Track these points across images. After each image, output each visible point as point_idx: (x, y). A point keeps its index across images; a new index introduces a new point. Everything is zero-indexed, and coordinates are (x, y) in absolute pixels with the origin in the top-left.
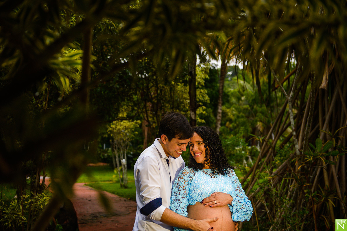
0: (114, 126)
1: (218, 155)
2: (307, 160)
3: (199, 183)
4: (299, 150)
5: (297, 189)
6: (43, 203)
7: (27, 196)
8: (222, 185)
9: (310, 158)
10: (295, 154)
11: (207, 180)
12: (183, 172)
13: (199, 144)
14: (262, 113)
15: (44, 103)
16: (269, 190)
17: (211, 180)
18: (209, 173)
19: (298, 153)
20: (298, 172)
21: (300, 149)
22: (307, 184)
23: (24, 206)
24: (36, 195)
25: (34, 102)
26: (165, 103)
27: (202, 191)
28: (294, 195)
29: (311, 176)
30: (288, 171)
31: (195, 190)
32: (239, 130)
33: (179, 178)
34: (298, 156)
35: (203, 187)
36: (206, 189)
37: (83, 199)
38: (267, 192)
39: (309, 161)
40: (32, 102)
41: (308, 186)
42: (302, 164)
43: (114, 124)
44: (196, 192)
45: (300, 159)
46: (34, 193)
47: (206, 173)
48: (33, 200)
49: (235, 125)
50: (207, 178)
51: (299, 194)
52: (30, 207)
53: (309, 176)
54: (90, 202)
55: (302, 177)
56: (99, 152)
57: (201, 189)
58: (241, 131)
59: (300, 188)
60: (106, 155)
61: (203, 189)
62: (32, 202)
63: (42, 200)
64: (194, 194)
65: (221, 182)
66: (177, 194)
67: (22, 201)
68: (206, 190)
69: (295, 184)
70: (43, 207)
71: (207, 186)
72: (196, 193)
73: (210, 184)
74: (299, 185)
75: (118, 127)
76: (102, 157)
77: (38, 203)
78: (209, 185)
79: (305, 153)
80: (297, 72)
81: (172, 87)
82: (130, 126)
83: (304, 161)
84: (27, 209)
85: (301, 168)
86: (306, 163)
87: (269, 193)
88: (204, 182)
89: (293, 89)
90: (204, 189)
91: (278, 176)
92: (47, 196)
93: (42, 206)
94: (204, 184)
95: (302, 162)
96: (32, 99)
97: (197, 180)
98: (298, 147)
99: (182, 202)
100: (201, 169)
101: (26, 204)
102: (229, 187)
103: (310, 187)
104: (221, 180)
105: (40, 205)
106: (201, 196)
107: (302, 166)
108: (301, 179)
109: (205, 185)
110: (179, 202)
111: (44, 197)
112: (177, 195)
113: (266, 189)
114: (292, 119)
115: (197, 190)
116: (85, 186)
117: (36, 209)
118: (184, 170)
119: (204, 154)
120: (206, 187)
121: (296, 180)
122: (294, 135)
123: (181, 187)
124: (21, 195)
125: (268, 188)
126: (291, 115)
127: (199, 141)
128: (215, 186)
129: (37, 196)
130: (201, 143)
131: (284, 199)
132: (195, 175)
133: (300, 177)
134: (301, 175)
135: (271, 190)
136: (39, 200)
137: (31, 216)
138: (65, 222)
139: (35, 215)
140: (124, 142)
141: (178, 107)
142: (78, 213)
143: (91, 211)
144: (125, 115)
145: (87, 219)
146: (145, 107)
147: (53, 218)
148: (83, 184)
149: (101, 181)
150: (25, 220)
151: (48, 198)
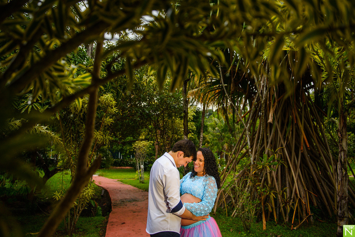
0: (136, 144)
2: (259, 167)
4: (253, 161)
5: (251, 187)
6: (88, 193)
19: (252, 163)
20: (252, 176)
22: (258, 183)
26: (168, 130)
28: (249, 190)
29: (260, 178)
30: (246, 175)
32: (214, 148)
34: (252, 165)
38: (233, 189)
42: (255, 170)
45: (254, 167)
49: (211, 145)
54: (120, 192)
56: (128, 160)
59: (254, 186)
60: (132, 162)
63: (87, 191)
69: (250, 183)
74: (253, 184)
75: (139, 145)
76: (129, 164)
77: (85, 193)
79: (257, 163)
80: (252, 112)
81: (173, 120)
82: (147, 144)
85: (254, 173)
86: (258, 170)
87: (235, 189)
89: (250, 122)
91: (239, 177)
98: (252, 159)
108: (254, 180)
111: (88, 189)
113: (232, 186)
114: (248, 141)
117: (83, 197)
121: (251, 181)
122: (250, 152)
125: (234, 186)
126: (248, 139)
134: (254, 177)
135: (236, 187)
136: (85, 191)
137: (80, 201)
138: (104, 204)
139: (83, 201)
140: (142, 154)
141: (176, 133)
142: (112, 199)
143: (120, 198)
144: (144, 137)
145: (117, 203)
146: (156, 132)
147: (96, 203)
148: (117, 180)
149: (128, 178)
150: (76, 204)
151: (91, 190)
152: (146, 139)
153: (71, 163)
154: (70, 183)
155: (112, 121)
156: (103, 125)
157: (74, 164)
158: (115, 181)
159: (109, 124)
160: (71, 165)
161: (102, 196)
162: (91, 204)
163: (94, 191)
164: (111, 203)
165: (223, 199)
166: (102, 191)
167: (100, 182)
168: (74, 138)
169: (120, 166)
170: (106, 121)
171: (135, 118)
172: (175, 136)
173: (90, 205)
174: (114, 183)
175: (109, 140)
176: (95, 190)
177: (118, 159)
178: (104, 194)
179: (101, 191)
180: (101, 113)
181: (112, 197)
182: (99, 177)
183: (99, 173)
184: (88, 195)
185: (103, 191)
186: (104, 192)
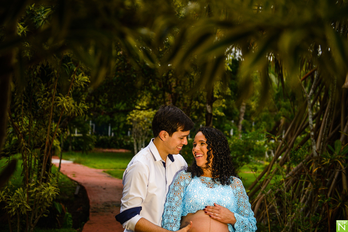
0: (133, 115)
1: (222, 160)
2: (324, 162)
3: (192, 192)
4: (316, 151)
5: (312, 192)
6: (48, 193)
7: (32, 185)
8: (219, 196)
9: (327, 160)
10: (312, 155)
11: (202, 190)
12: (180, 176)
13: (202, 144)
14: (286, 107)
15: (53, 90)
16: (280, 192)
17: (206, 190)
18: (207, 182)
19: (315, 154)
20: (314, 175)
21: (318, 150)
22: (323, 188)
23: (29, 194)
24: (42, 183)
25: (42, 90)
26: (184, 94)
27: (194, 201)
28: (309, 197)
29: (327, 180)
30: (303, 173)
31: (188, 200)
32: (260, 125)
33: (175, 183)
34: (315, 158)
35: (196, 196)
36: (199, 199)
37: (98, 186)
38: (278, 195)
39: (326, 164)
40: (41, 89)
41: (324, 190)
42: (319, 166)
43: (133, 113)
44: (188, 201)
45: (317, 161)
46: (39, 182)
47: (203, 182)
48: (38, 189)
49: (258, 119)
50: (202, 188)
51: (313, 197)
52: (35, 196)
53: (325, 179)
54: (104, 190)
55: (318, 179)
56: (122, 139)
57: (193, 199)
58: (262, 126)
59: (316, 191)
60: (129, 142)
61: (195, 199)
62: (37, 191)
63: (47, 189)
64: (186, 203)
65: (218, 193)
66: (171, 200)
67: (27, 190)
68: (199, 201)
69: (311, 187)
70: (48, 197)
71: (201, 196)
72: (188, 203)
73: (205, 195)
74: (314, 188)
75: (138, 116)
76: (125, 144)
77: (43, 193)
78: (203, 196)
79: (322, 155)
80: (318, 69)
81: (191, 78)
82: (150, 115)
83: (321, 163)
84: (32, 198)
85: (318, 170)
86: (324, 166)
87: (281, 196)
88: (198, 191)
89: (314, 86)
90: (197, 199)
91: (292, 177)
92: (53, 186)
93: (46, 196)
94: (197, 194)
95: (318, 165)
96: (41, 86)
97: (191, 188)
98: (315, 148)
99: (176, 210)
100: (198, 176)
101: (31, 193)
102: (227, 199)
103: (326, 191)
104: (219, 190)
105: (45, 194)
106: (194, 206)
107: (318, 169)
108: (317, 182)
109: (199, 195)
110: (173, 209)
111: (48, 186)
112: (171, 202)
113: (277, 191)
114: (310, 118)
115: (189, 199)
116: (104, 173)
117: (41, 198)
118: (181, 174)
119: (206, 156)
120: (199, 197)
121: (312, 183)
122: (312, 136)
123: (177, 193)
124: (27, 184)
125: (279, 190)
126: (310, 114)
127: (202, 141)
128: (211, 196)
129: (43, 185)
130: (204, 144)
131: (296, 203)
132: (191, 183)
133: (316, 180)
134: (318, 177)
135: (283, 192)
136: (44, 189)
137: (36, 205)
138: (79, 209)
139: (40, 204)
140: (143, 131)
141: (197, 99)
142: (91, 201)
143: (104, 200)
144: (145, 104)
145: (99, 207)
146: (164, 97)
147: (63, 206)
148: (101, 171)
149: (120, 168)
150: (29, 209)
151: (53, 187)
152: (149, 107)
153: (23, 146)
154: (22, 175)
155: (87, 79)
156: (73, 86)
157: (26, 146)
158: (99, 173)
159: (82, 85)
160: (23, 148)
161: (76, 196)
162: (56, 210)
163: (58, 190)
164: (89, 207)
165: (266, 210)
166: (76, 188)
167: (74, 173)
168: (26, 106)
169: (109, 147)
170: (78, 79)
171: (128, 74)
172: (195, 103)
173: (52, 210)
174: (98, 175)
175: (83, 110)
176: (60, 187)
177: (107, 137)
178: (79, 192)
179: (74, 188)
180: (69, 67)
181: (92, 198)
182: (74, 165)
183: (74, 159)
184: (49, 195)
185: (78, 188)
186: (80, 190)
